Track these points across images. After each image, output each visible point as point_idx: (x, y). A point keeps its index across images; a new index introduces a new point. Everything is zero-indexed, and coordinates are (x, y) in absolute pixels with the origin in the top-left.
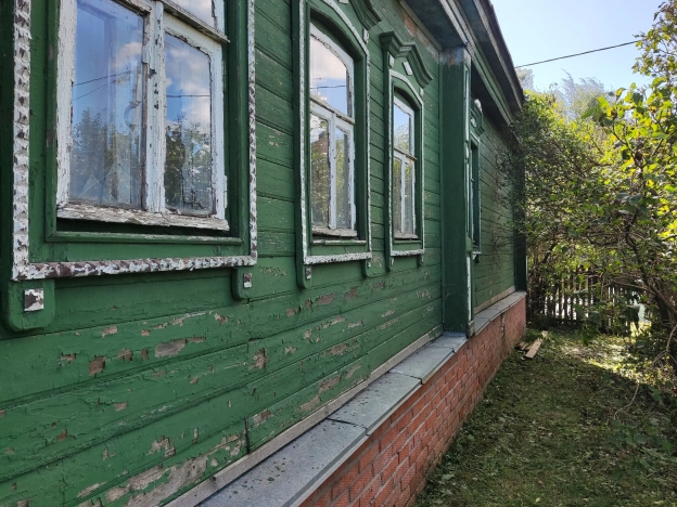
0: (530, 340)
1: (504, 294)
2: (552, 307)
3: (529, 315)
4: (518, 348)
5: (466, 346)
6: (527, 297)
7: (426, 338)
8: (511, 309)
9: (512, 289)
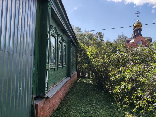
0: (78, 80)
1: (74, 72)
2: (81, 74)
3: (78, 76)
4: (76, 81)
5: (70, 79)
6: (78, 73)
7: (65, 77)
8: (75, 74)
9: (75, 71)
